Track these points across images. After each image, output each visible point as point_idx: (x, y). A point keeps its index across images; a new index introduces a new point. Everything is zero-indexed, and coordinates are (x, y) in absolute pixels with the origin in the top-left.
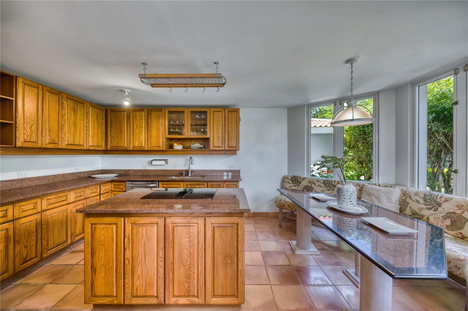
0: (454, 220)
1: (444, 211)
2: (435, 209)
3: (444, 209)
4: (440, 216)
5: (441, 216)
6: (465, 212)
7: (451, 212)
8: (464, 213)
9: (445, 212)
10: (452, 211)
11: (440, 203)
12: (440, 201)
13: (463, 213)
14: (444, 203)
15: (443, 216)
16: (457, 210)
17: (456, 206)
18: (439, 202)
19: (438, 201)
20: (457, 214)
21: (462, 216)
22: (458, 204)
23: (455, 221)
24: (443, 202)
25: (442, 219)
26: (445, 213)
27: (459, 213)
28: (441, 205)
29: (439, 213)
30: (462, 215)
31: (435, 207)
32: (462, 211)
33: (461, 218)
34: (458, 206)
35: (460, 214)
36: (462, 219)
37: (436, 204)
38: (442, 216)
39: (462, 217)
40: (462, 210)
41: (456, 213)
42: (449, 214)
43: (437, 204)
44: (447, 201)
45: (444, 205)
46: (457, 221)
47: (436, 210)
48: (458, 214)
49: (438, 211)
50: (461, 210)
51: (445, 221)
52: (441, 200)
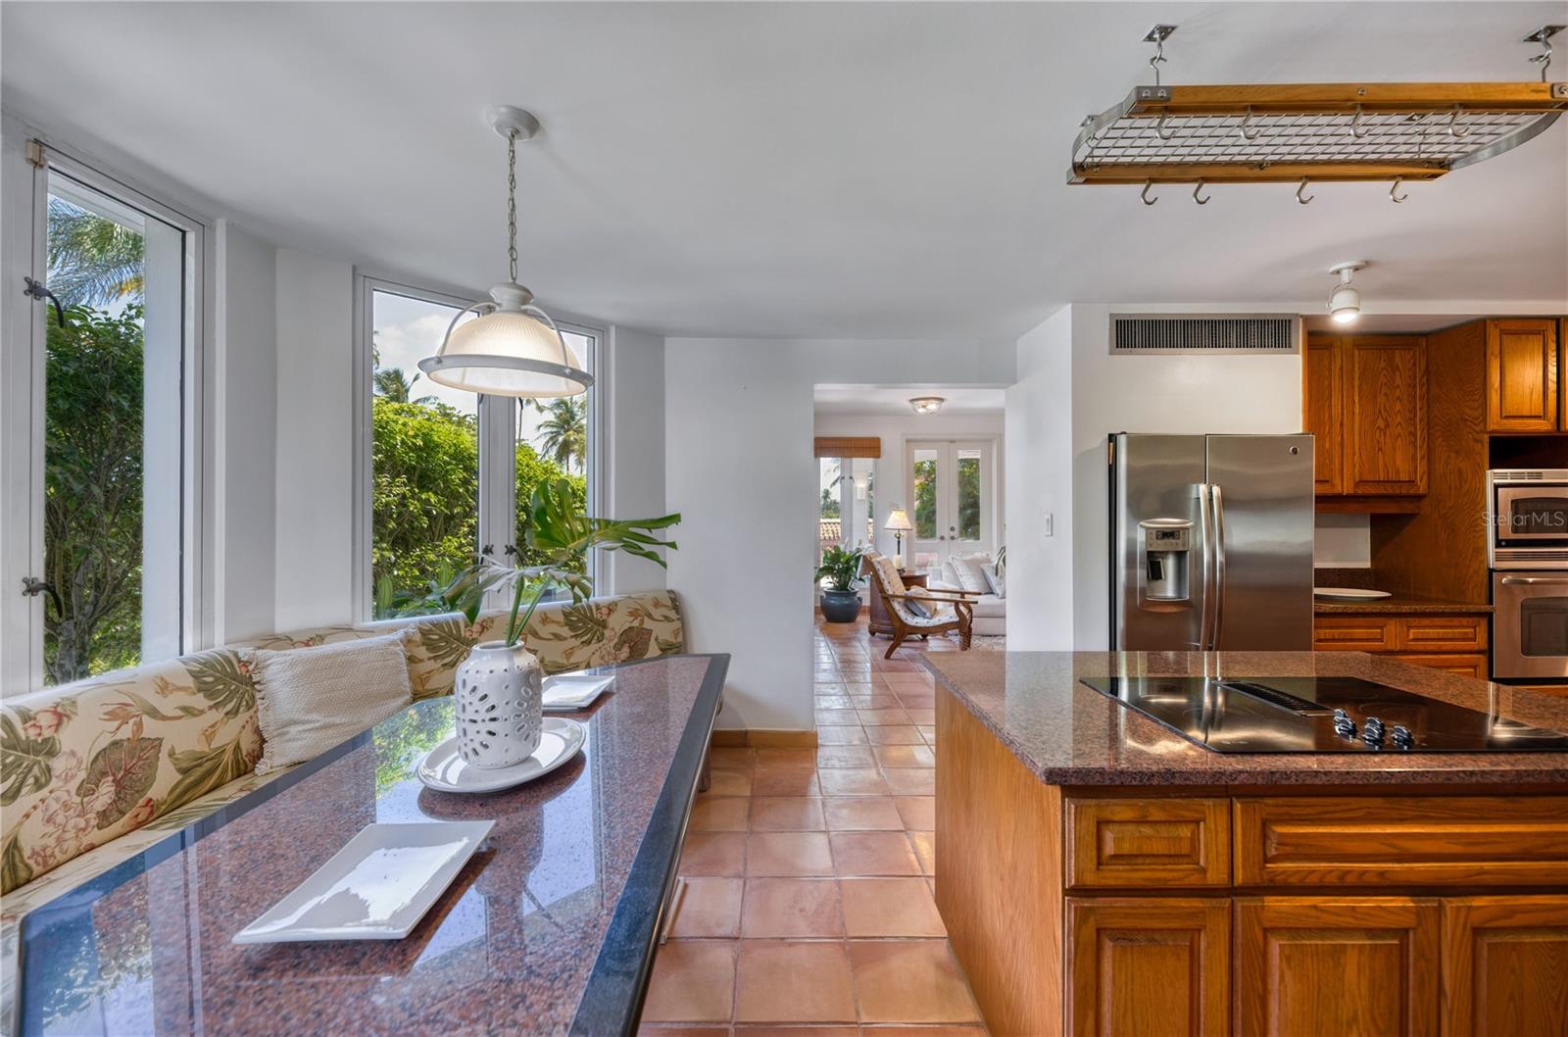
0: (125, 770)
1: (80, 762)
2: (37, 780)
3: (73, 753)
4: (68, 791)
5: (73, 792)
6: (143, 719)
7: (105, 749)
8: (144, 726)
9: (85, 761)
10: (105, 742)
11: (46, 740)
12: (40, 735)
13: (142, 728)
14: (61, 730)
15: (83, 781)
16: (118, 729)
17: (106, 717)
18: (40, 740)
19: (32, 738)
20: (125, 744)
21: (143, 738)
22: (110, 708)
23: (128, 771)
24: (56, 730)
25: (78, 799)
26: (84, 766)
27: (131, 736)
28: (54, 744)
29: (61, 784)
30: (142, 736)
31: (36, 770)
32: (135, 724)
33: (142, 750)
34: (112, 715)
35: (134, 736)
36: (146, 748)
37: (32, 757)
38: (79, 789)
39: (145, 744)
40: (134, 719)
41: (121, 740)
42: (101, 762)
43: (37, 753)
44: (65, 719)
45: (66, 739)
46: (131, 768)
47: (43, 780)
48: (129, 739)
49: (54, 780)
50: (131, 722)
51: (94, 797)
52: (40, 727)
